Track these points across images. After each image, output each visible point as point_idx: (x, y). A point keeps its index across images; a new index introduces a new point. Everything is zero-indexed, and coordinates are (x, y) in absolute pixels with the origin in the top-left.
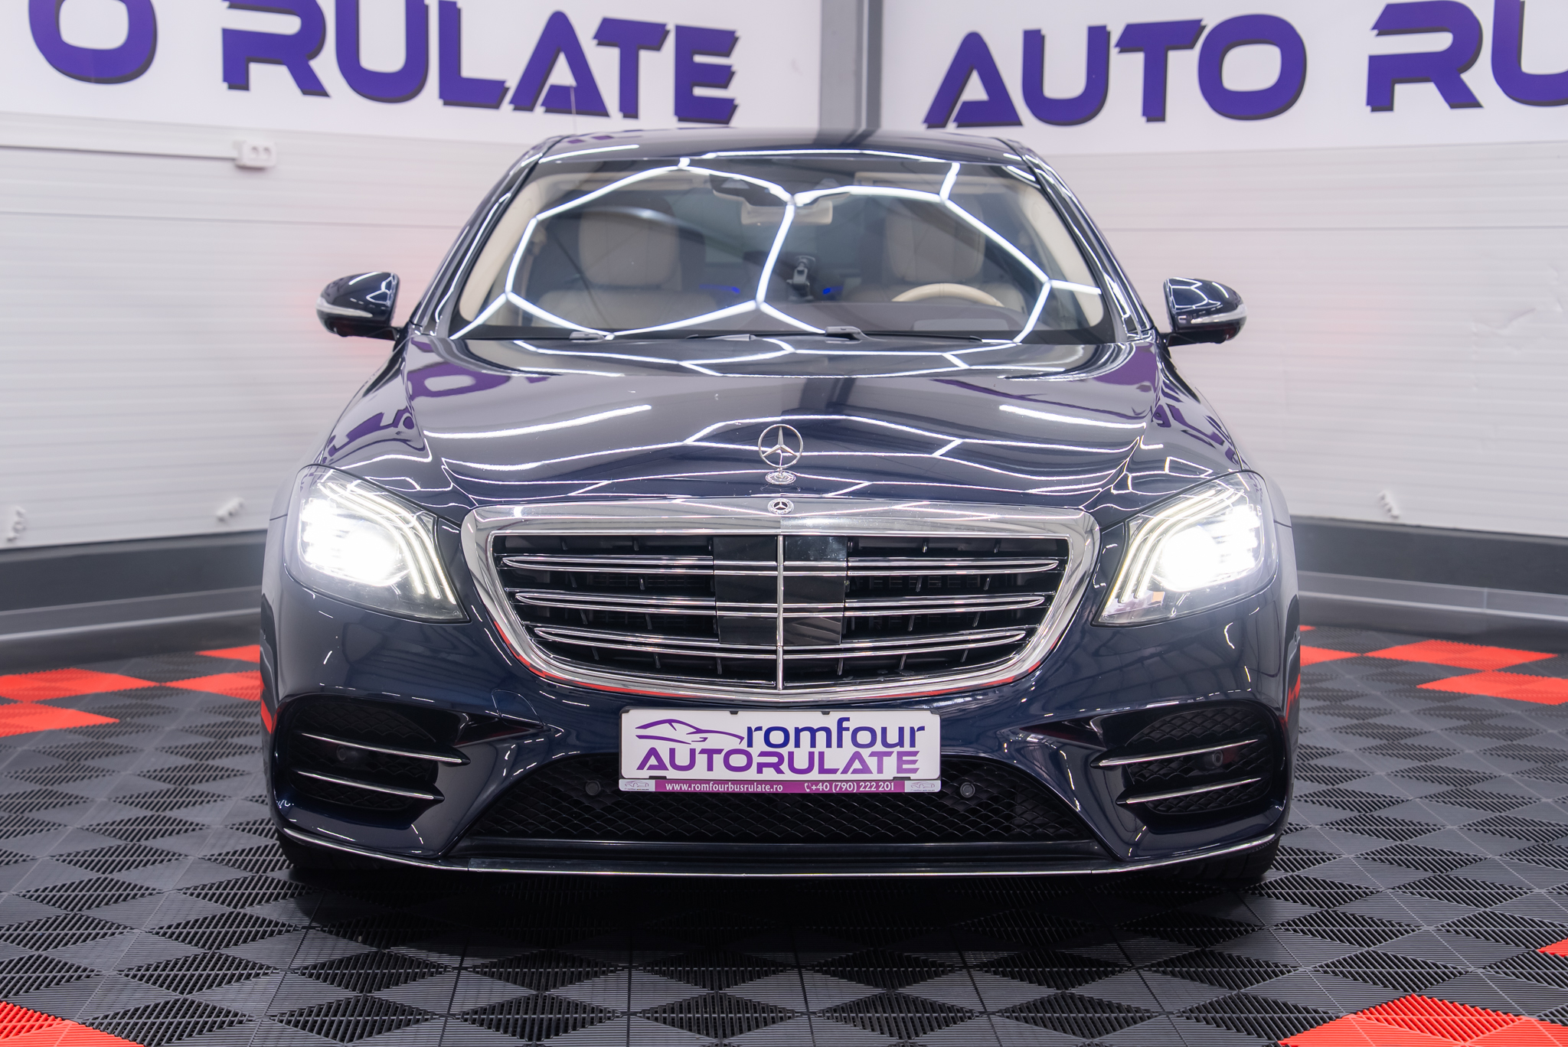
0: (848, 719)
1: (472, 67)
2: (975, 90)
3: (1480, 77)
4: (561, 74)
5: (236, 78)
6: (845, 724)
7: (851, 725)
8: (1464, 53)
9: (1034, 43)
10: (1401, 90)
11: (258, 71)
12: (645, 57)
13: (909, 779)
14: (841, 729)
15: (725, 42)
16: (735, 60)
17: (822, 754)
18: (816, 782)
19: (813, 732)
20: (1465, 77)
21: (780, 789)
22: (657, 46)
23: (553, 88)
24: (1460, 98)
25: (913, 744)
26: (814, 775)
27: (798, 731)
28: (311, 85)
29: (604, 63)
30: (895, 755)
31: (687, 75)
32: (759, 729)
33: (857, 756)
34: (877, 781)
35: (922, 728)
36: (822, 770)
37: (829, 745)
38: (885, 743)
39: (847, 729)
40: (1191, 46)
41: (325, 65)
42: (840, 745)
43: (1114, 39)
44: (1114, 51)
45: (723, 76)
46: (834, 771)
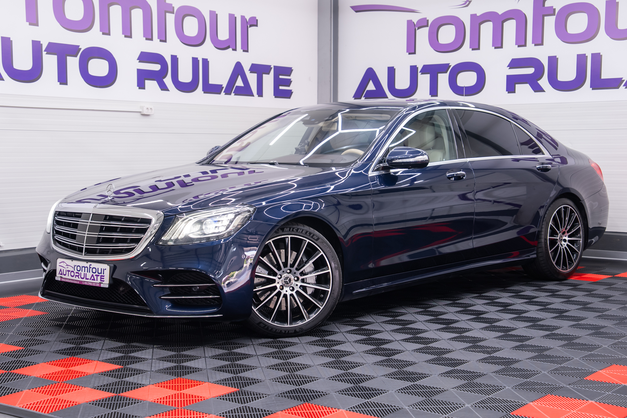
0: (91, 265)
1: (212, 81)
2: (371, 87)
3: (544, 82)
4: (239, 83)
5: (141, 85)
6: (91, 266)
7: (92, 267)
8: (539, 74)
9: (391, 71)
10: (518, 87)
11: (148, 83)
12: (265, 76)
13: (102, 283)
14: (90, 268)
15: (288, 71)
16: (292, 77)
17: (86, 274)
18: (85, 282)
19: (85, 267)
20: (539, 82)
21: (78, 283)
22: (268, 73)
23: (236, 86)
24: (538, 89)
25: (103, 274)
26: (84, 280)
27: (82, 267)
28: (164, 87)
29: (252, 78)
30: (100, 276)
31: (277, 82)
32: (76, 266)
33: (93, 275)
34: (96, 283)
35: (105, 269)
36: (86, 279)
37: (87, 272)
38: (98, 273)
39: (91, 268)
40: (446, 72)
41: (168, 80)
42: (89, 272)
43: (419, 70)
44: (419, 74)
45: (288, 83)
46: (88, 279)
